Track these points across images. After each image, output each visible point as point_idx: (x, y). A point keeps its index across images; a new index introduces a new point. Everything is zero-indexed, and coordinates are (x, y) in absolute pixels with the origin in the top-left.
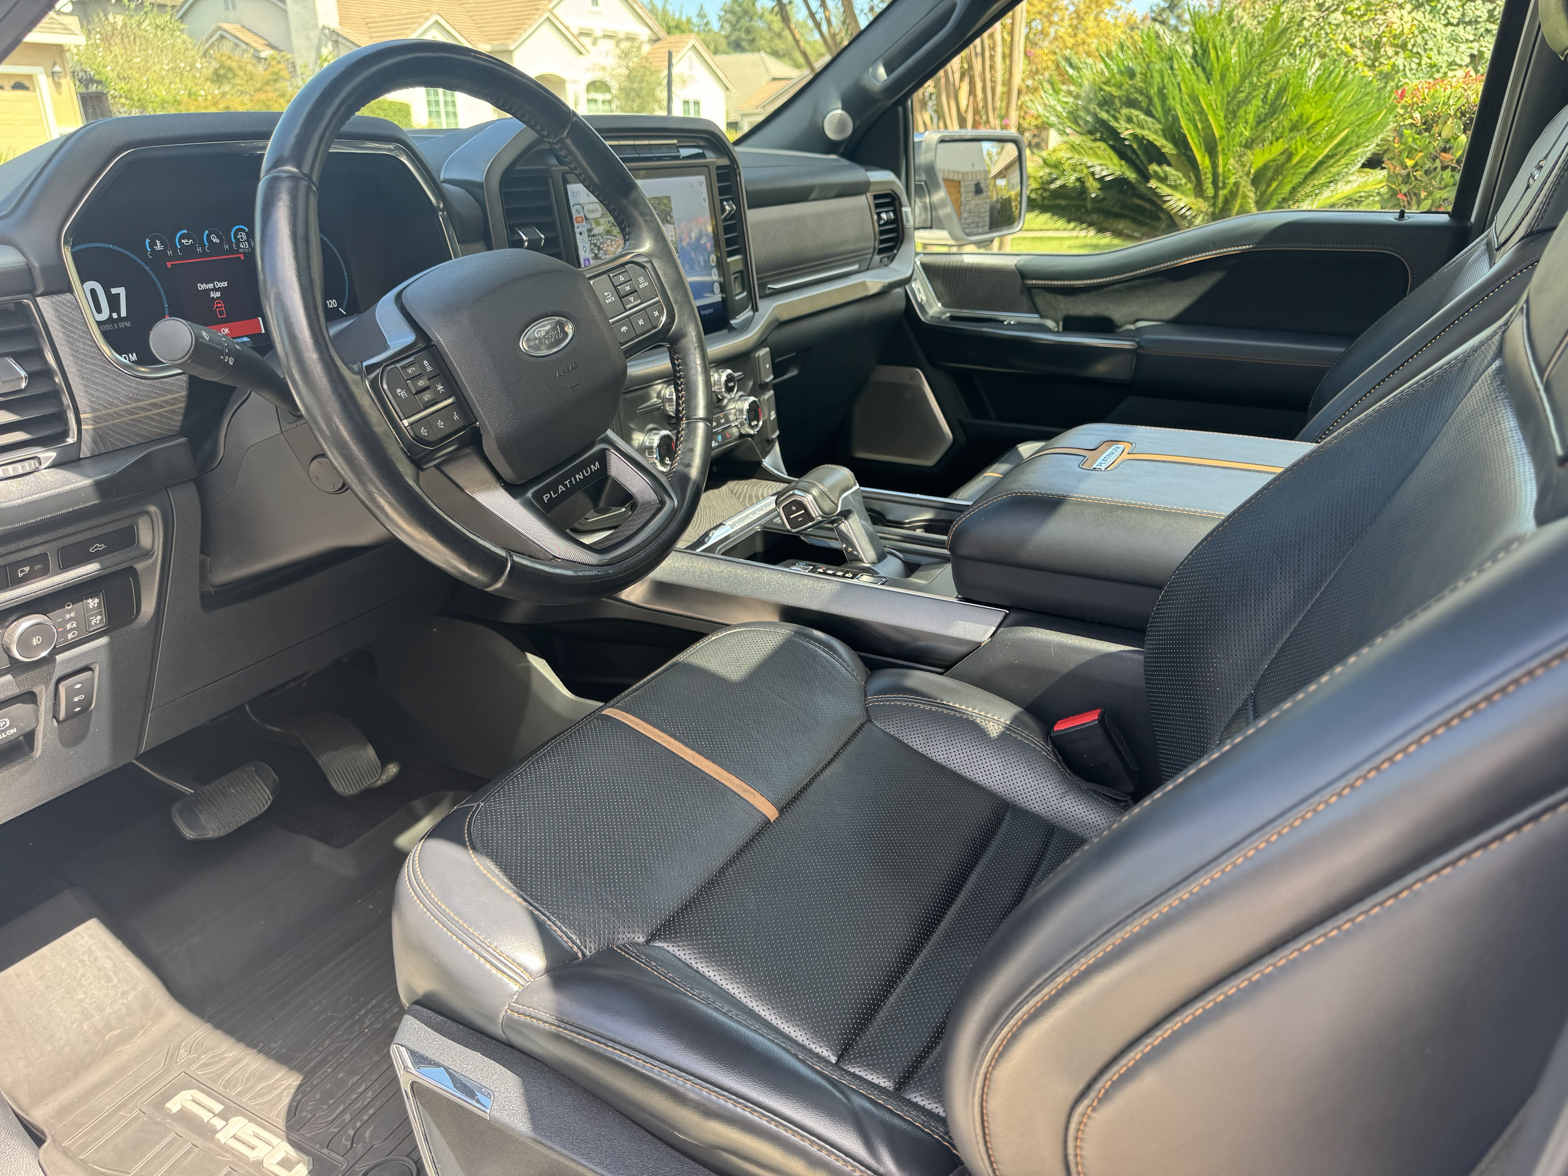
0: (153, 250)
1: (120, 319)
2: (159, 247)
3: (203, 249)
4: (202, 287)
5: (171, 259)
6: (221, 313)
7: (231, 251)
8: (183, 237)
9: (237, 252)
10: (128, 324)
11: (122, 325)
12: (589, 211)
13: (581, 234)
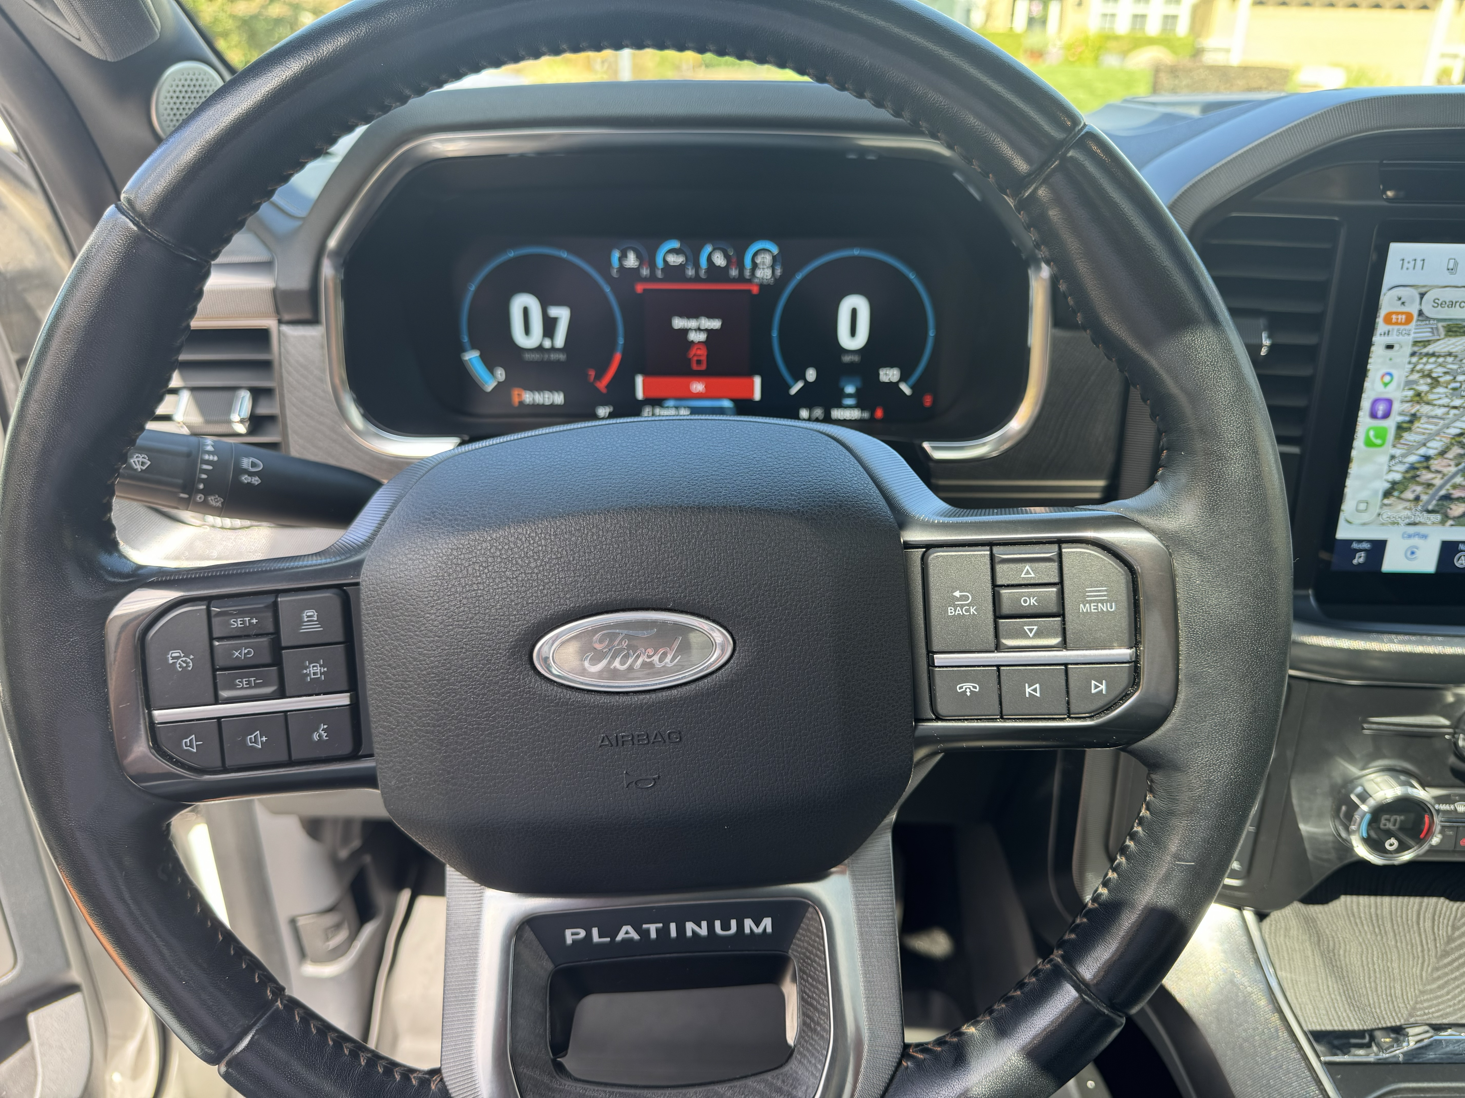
0: (621, 266)
1: (553, 349)
2: (631, 261)
3: (697, 272)
4: (678, 323)
5: (645, 280)
6: (699, 362)
7: (741, 279)
8: (672, 251)
9: (749, 281)
10: (562, 357)
11: (554, 356)
12: (1439, 302)
13: (1390, 347)
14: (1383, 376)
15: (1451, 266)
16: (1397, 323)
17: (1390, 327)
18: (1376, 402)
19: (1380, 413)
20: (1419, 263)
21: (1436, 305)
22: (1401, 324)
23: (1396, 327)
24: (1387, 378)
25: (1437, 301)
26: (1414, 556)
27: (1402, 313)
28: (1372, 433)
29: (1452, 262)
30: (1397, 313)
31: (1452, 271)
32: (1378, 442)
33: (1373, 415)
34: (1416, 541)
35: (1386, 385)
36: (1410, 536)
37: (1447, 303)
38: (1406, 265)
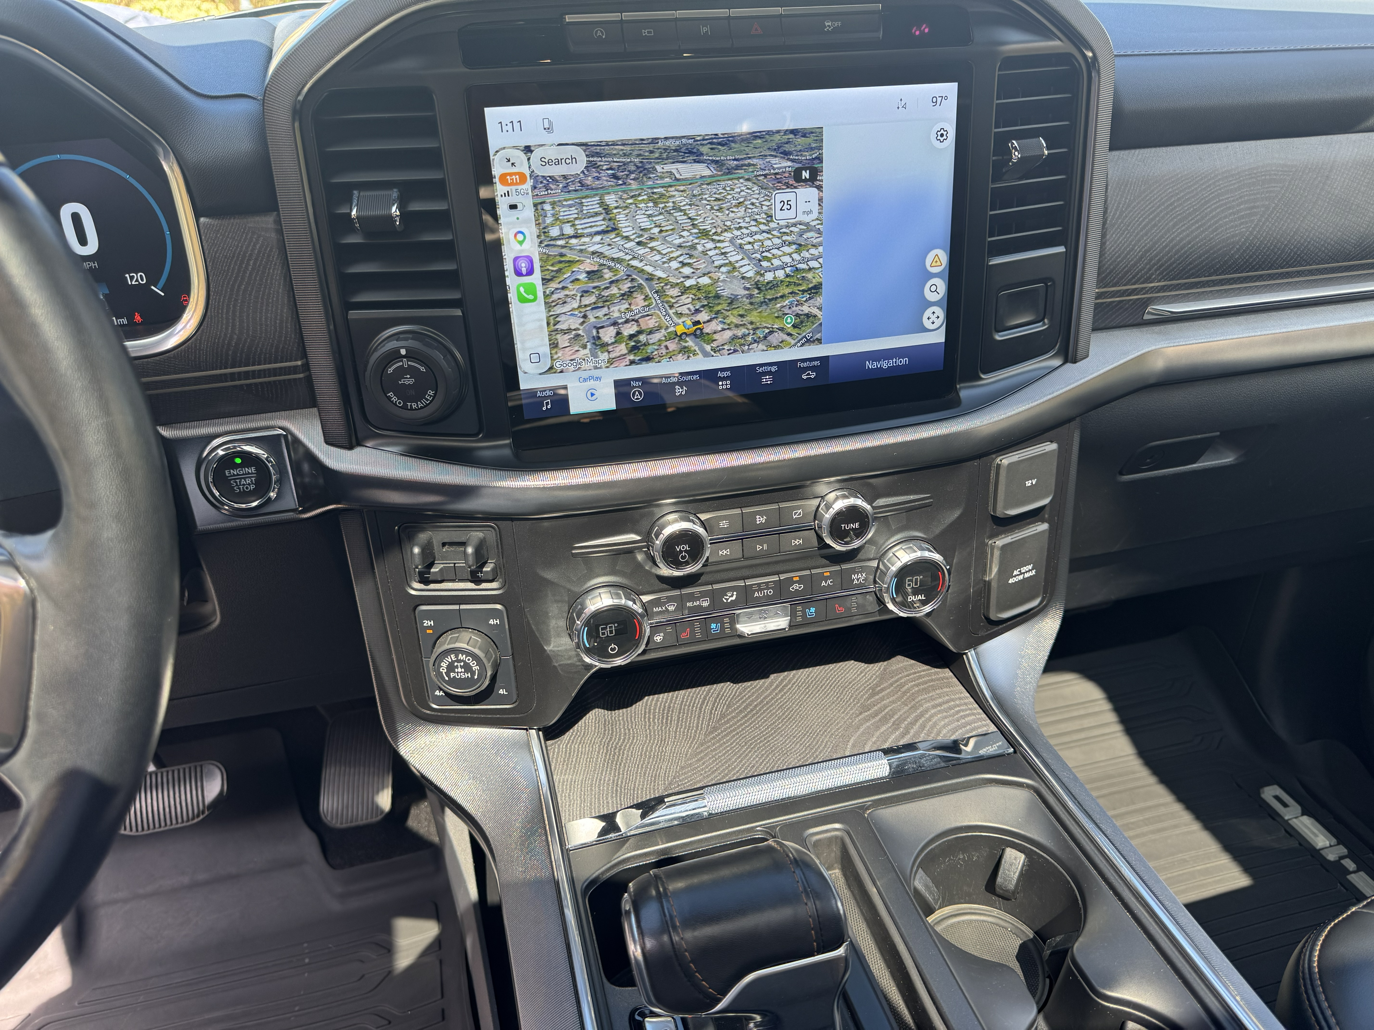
12: (546, 161)
13: (513, 207)
14: (515, 235)
15: (547, 126)
16: (512, 184)
17: (508, 188)
18: (516, 259)
19: (524, 271)
20: (517, 126)
21: (544, 164)
22: (517, 184)
23: (514, 188)
24: (520, 237)
25: (543, 159)
26: (594, 397)
27: (515, 174)
28: (522, 290)
29: (546, 121)
30: (511, 174)
31: (549, 129)
32: (531, 297)
33: (518, 273)
34: (591, 383)
35: (521, 243)
36: (585, 380)
37: (554, 161)
38: (505, 128)
